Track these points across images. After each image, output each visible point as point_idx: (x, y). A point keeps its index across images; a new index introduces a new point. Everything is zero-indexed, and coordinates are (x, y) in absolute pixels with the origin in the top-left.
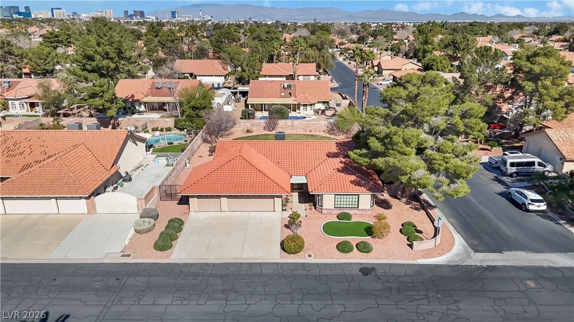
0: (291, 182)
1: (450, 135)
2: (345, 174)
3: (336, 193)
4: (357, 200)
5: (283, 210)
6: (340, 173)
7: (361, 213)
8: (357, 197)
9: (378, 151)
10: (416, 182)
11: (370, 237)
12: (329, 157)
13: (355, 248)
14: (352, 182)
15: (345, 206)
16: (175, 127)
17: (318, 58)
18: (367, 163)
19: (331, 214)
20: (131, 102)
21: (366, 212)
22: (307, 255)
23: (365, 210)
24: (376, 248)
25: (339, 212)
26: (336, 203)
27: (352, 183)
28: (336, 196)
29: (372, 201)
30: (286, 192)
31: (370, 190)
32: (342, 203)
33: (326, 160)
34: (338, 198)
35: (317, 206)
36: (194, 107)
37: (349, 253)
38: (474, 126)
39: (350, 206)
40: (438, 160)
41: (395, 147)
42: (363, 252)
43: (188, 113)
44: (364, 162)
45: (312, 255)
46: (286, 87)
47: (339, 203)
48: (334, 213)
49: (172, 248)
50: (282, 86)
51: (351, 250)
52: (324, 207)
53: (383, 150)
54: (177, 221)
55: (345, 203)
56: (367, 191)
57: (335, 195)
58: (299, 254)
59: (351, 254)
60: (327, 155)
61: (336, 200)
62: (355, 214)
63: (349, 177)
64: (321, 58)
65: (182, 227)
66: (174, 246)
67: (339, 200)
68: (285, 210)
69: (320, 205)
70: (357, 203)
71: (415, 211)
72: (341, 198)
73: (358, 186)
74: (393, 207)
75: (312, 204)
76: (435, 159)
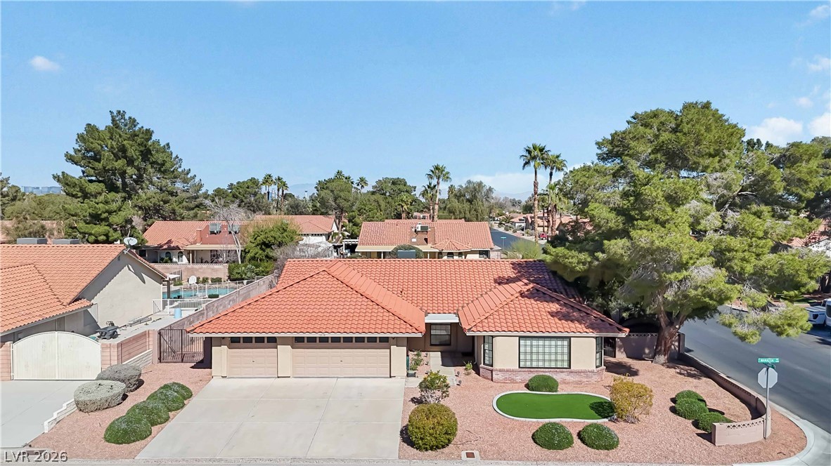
0: (427, 321)
1: (755, 206)
2: (536, 301)
3: (522, 334)
4: (566, 350)
5: (408, 375)
6: (528, 301)
7: (577, 378)
8: (566, 343)
9: (611, 228)
10: (700, 290)
11: (606, 420)
12: (499, 284)
13: (577, 442)
14: (553, 314)
15: (541, 364)
16: (229, 277)
17: (467, 212)
18: (584, 264)
19: (513, 381)
20: (165, 249)
21: (587, 377)
22: (464, 454)
23: (584, 372)
24: (625, 440)
25: (528, 376)
26: (522, 357)
27: (552, 316)
28: (522, 342)
29: (598, 355)
30: (414, 330)
31: (592, 327)
32: (534, 357)
33: (495, 288)
34: (526, 346)
35: (482, 365)
36: (264, 243)
37: (565, 451)
38: (808, 178)
39: (553, 365)
40: (736, 251)
41: (648, 213)
42: (598, 448)
43: (252, 255)
44: (578, 263)
45: (476, 453)
46: (419, 229)
47: (528, 357)
48: (518, 378)
49: (148, 439)
50: (413, 230)
51: (570, 443)
52: (497, 366)
53: (621, 226)
54: (176, 388)
55: (541, 357)
56: (587, 330)
57: (520, 337)
58: (446, 450)
59: (569, 451)
60: (495, 281)
61: (522, 349)
62: (564, 382)
63: (546, 306)
64: (473, 212)
65: (185, 402)
66: (153, 435)
67: (528, 349)
68: (414, 375)
69: (487, 362)
70: (566, 357)
71: (691, 379)
72: (532, 346)
73: (566, 320)
74: (640, 373)
75: (469, 365)
76: (730, 250)
